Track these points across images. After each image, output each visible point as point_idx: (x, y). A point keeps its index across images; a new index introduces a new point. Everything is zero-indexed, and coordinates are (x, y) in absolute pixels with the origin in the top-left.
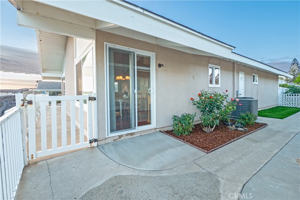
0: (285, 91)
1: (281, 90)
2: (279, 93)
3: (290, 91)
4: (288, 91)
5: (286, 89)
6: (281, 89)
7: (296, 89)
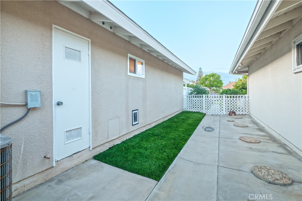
0: (190, 91)
1: (186, 91)
2: (184, 95)
3: (194, 91)
4: (193, 91)
5: (191, 88)
6: (187, 89)
7: (199, 89)
